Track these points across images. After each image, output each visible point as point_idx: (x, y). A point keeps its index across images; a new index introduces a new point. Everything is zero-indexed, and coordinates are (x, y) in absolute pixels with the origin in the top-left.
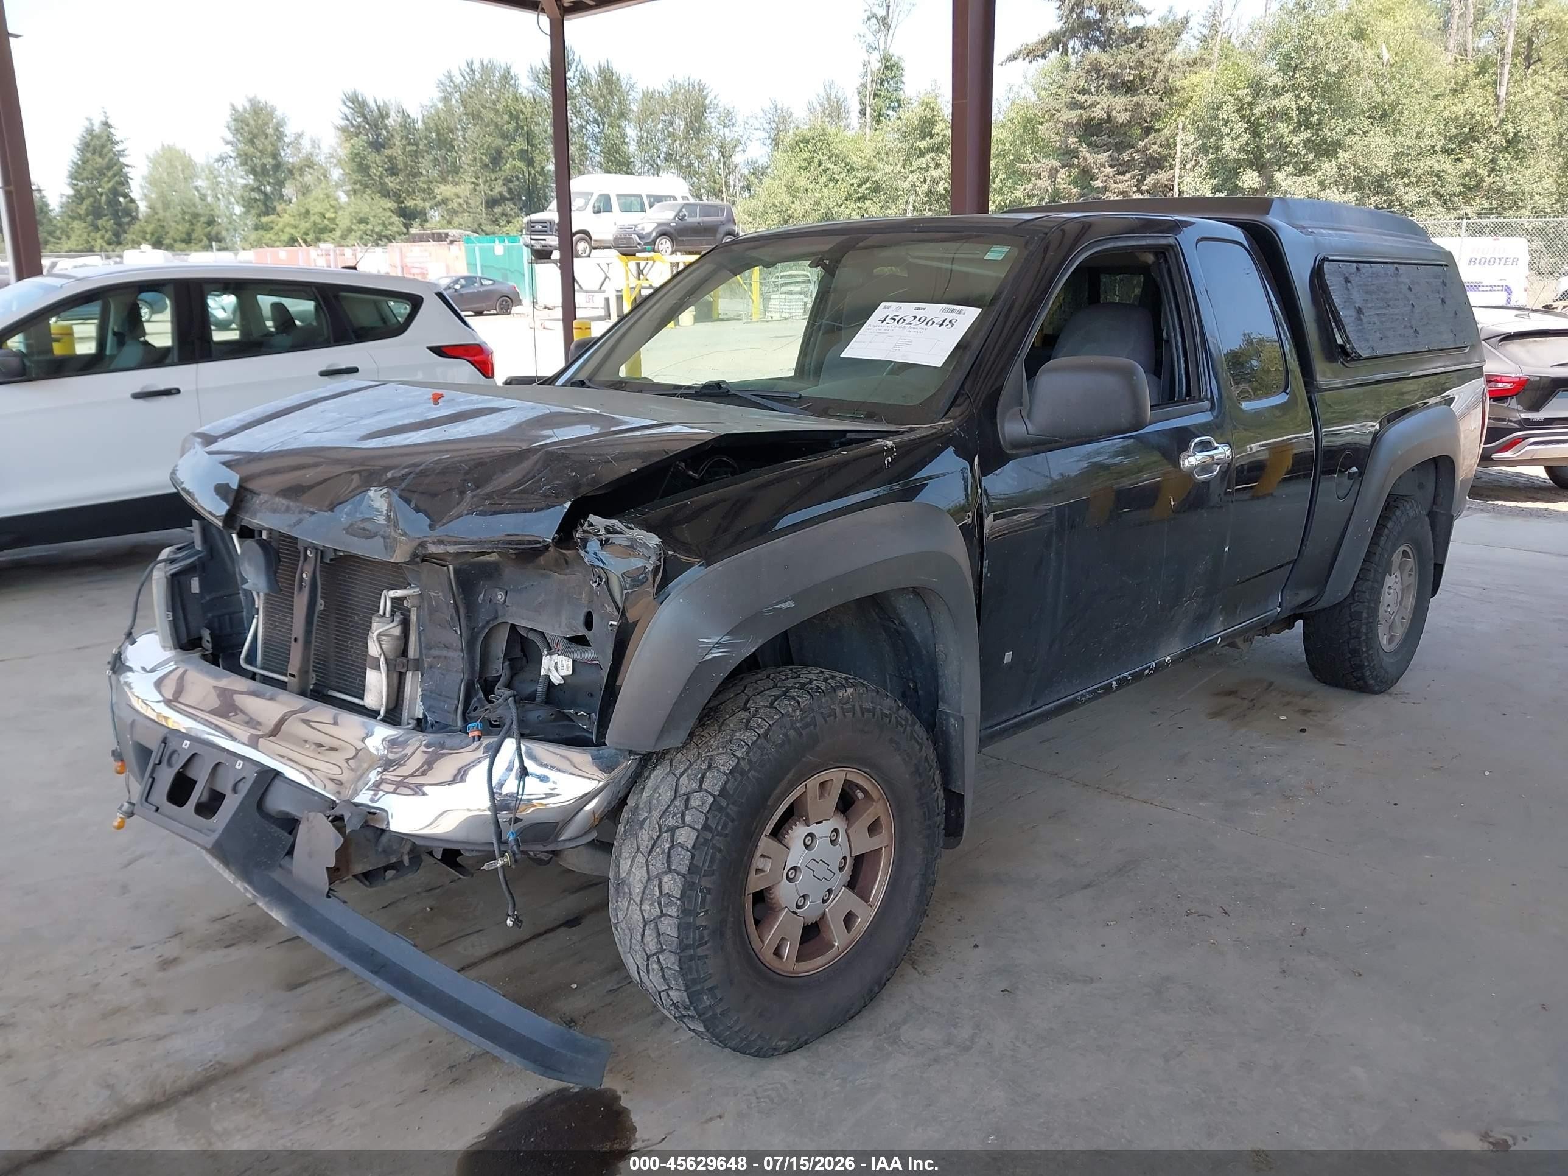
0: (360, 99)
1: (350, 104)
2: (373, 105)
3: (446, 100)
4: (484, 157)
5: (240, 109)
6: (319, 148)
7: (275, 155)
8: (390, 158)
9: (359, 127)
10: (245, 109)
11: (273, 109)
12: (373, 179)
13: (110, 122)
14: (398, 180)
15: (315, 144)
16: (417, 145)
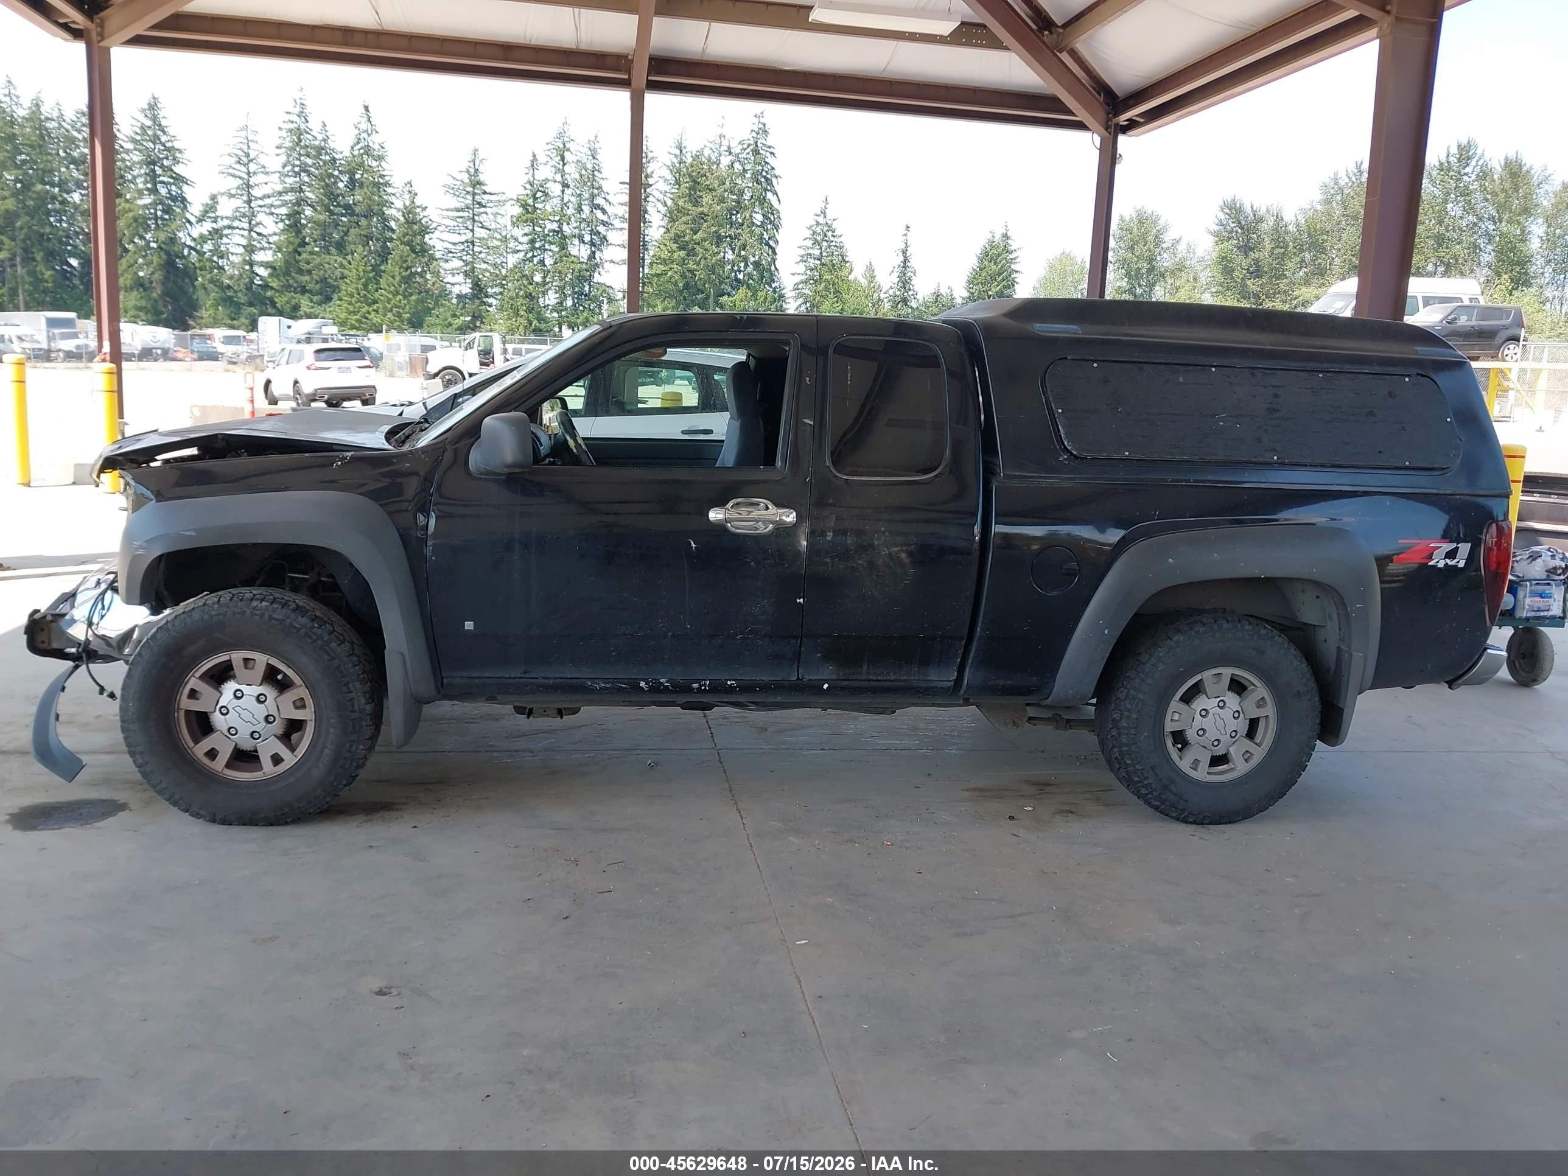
0: (1238, 205)
1: (1227, 211)
2: (1249, 211)
3: (1328, 202)
4: (1354, 259)
5: (1127, 218)
6: (1194, 253)
7: (1151, 260)
8: (1257, 262)
9: (1231, 232)
10: (1132, 219)
11: (1158, 218)
12: (1236, 282)
13: (1009, 234)
14: (1260, 282)
15: (1190, 249)
16: (1286, 248)
